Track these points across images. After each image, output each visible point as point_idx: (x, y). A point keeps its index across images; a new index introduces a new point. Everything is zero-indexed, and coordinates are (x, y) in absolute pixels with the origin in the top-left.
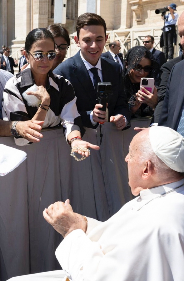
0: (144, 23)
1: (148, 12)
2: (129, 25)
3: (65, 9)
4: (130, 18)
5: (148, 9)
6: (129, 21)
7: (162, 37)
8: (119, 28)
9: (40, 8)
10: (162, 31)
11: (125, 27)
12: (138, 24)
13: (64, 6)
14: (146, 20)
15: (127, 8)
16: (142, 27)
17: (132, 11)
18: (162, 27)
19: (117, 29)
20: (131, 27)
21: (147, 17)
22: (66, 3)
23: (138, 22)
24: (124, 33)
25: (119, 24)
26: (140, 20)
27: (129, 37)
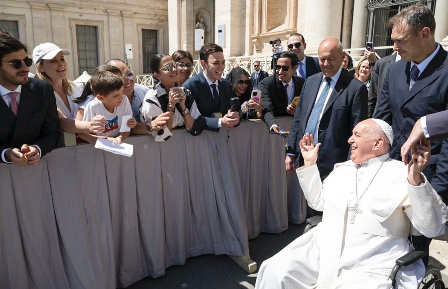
0: (261, 51)
1: (264, 44)
2: (251, 53)
3: (203, 40)
4: (252, 48)
5: (264, 42)
6: (251, 51)
7: (272, 62)
8: (244, 55)
9: (187, 39)
10: (272, 58)
11: (248, 54)
12: (257, 53)
13: (202, 38)
14: (263, 50)
15: (250, 41)
16: (259, 55)
17: (253, 43)
18: (272, 55)
19: (242, 56)
20: (252, 54)
21: (263, 48)
22: (203, 36)
23: (257, 51)
24: (247, 59)
25: (244, 52)
26: (258, 49)
27: (250, 61)
